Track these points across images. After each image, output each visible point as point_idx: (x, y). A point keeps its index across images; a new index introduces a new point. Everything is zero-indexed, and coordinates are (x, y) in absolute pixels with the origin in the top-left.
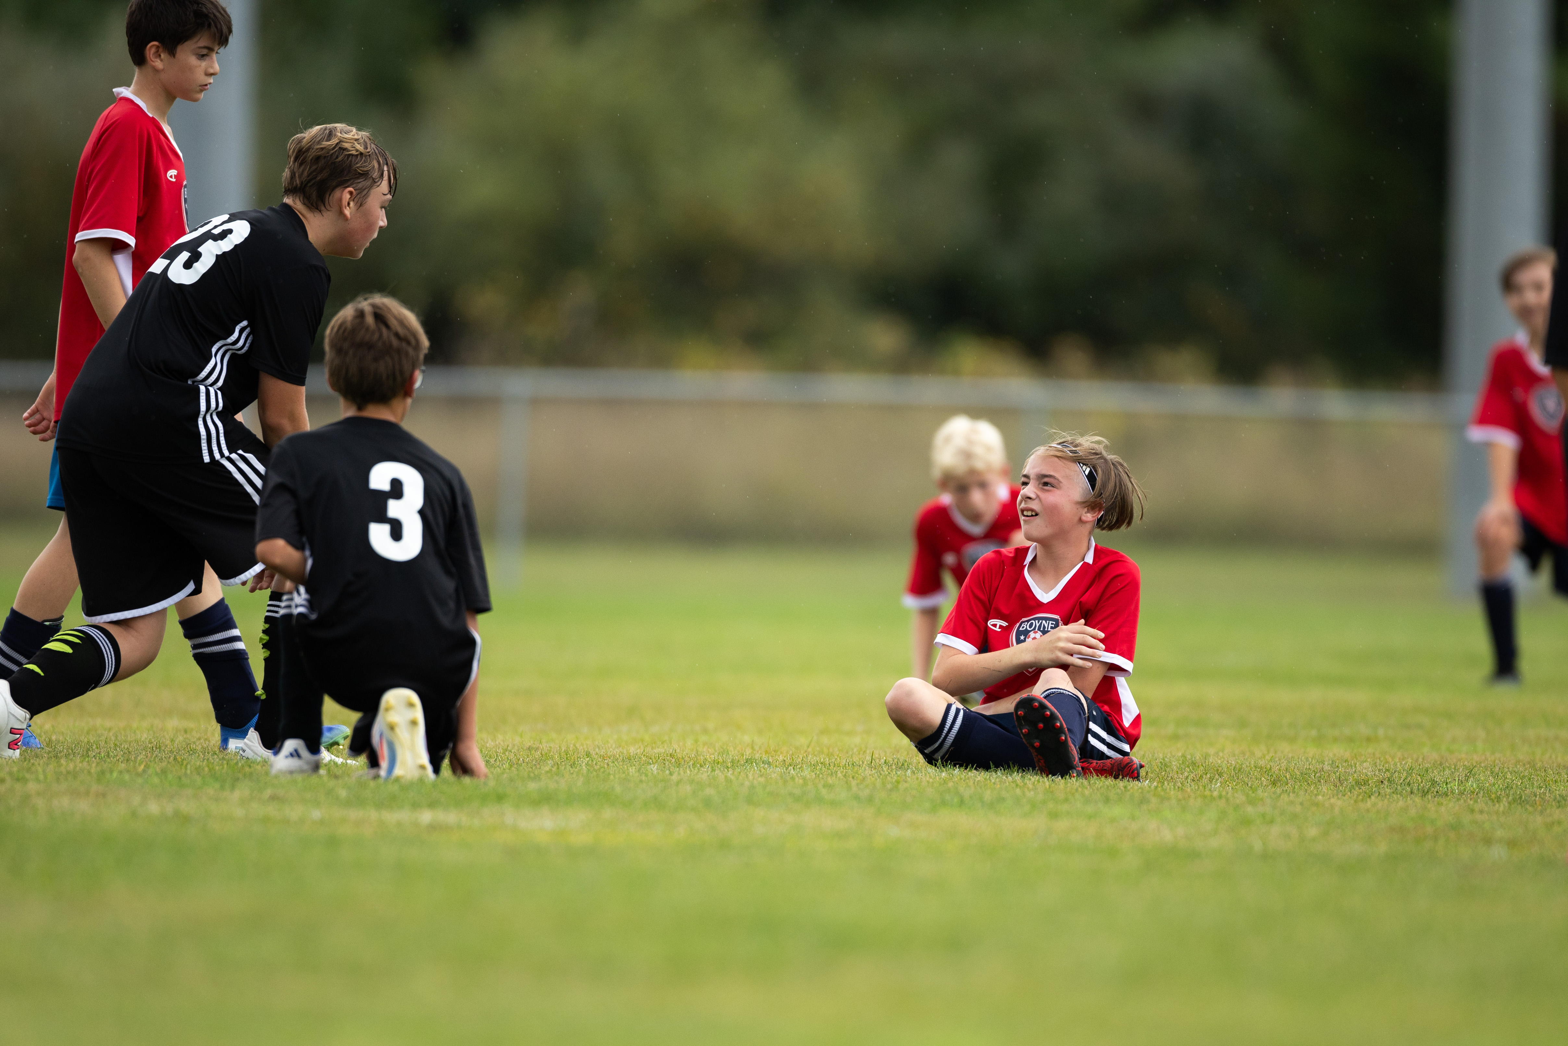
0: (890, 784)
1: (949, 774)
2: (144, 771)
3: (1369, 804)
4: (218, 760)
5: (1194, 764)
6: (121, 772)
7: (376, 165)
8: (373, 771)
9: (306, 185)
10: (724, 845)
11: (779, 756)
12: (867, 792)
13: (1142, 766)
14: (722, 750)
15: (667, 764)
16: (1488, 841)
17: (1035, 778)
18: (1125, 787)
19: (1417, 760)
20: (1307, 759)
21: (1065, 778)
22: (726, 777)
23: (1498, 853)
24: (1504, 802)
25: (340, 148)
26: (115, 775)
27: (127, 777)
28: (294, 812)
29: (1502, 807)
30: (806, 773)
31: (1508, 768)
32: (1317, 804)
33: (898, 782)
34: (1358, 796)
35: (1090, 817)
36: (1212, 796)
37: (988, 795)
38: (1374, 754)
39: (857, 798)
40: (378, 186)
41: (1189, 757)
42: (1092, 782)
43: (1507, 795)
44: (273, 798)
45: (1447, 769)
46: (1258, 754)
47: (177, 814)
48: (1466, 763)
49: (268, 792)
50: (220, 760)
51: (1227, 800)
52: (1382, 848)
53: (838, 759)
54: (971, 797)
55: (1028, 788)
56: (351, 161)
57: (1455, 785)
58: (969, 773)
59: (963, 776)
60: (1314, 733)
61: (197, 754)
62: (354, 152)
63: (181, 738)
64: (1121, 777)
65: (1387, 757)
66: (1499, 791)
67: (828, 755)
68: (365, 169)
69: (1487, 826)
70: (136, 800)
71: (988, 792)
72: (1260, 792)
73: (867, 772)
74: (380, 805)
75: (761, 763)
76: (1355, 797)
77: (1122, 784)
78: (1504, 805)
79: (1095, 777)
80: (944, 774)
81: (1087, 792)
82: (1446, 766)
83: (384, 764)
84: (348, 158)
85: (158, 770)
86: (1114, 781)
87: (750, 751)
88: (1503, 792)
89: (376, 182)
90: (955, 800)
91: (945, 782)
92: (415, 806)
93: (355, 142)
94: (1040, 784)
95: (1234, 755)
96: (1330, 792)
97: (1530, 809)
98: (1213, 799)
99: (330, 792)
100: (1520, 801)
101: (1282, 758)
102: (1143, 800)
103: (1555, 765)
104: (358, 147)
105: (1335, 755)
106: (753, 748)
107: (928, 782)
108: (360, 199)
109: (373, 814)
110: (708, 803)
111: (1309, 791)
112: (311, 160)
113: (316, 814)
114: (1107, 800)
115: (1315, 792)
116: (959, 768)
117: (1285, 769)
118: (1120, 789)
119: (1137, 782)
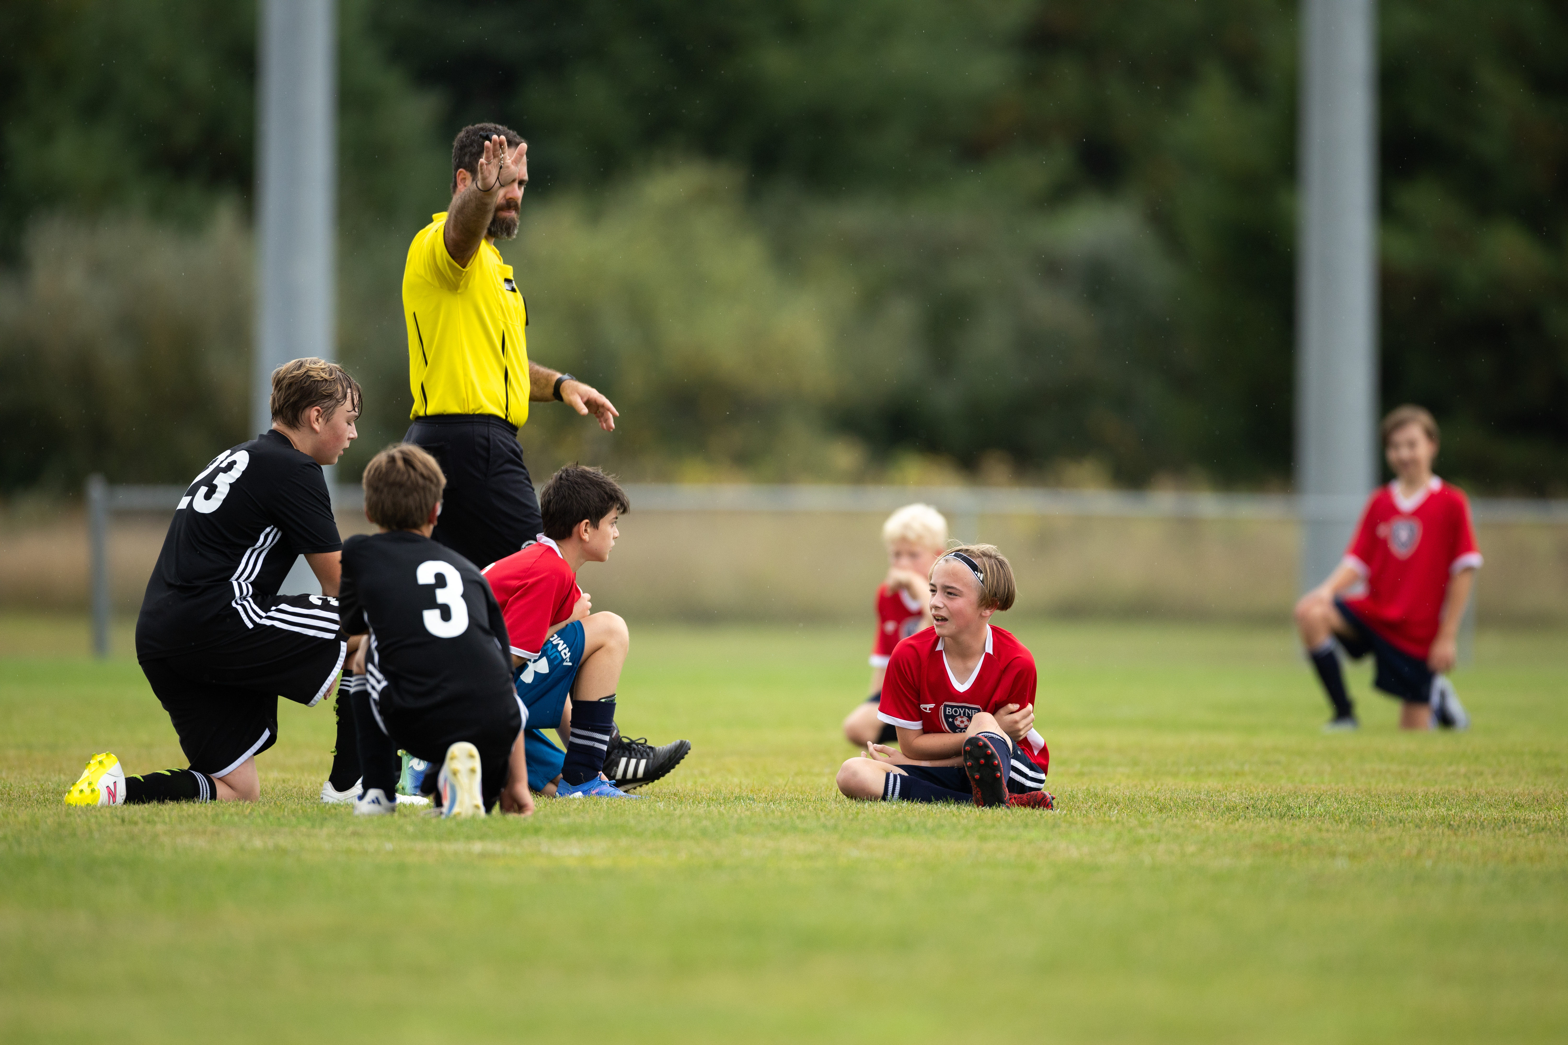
0: (851, 815)
1: (899, 806)
2: (250, 813)
3: (1237, 826)
4: (309, 804)
5: (1096, 795)
6: (231, 815)
7: (340, 389)
8: (438, 810)
9: (283, 407)
10: (717, 866)
11: (762, 793)
12: (833, 821)
13: (1053, 798)
14: (716, 789)
15: (671, 802)
16: (1333, 854)
17: (968, 809)
18: (1041, 815)
19: (1276, 790)
20: (1187, 790)
21: (993, 809)
22: (719, 812)
23: (1341, 864)
24: (1346, 823)
25: (307, 375)
26: (227, 817)
27: (236, 818)
28: (371, 845)
29: (1343, 827)
30: (784, 807)
31: (1349, 795)
32: (1195, 826)
33: (857, 813)
34: (1228, 819)
35: (1012, 839)
36: (1110, 821)
37: (930, 823)
38: (1241, 785)
39: (824, 826)
40: (342, 405)
41: (1092, 790)
42: (1014, 811)
43: (1348, 817)
44: (355, 834)
45: (1300, 797)
46: (1148, 787)
47: (277, 848)
48: (1315, 792)
49: (350, 829)
50: (311, 804)
51: (1123, 824)
52: (1248, 861)
53: (810, 795)
54: (916, 825)
55: (963, 817)
56: (317, 385)
57: (1306, 810)
58: (915, 805)
59: (910, 808)
60: (1193, 769)
61: (293, 800)
62: (319, 379)
63: (280, 787)
64: (1037, 807)
65: (1251, 788)
66: (1342, 814)
67: (801, 792)
68: (330, 392)
69: (1332, 842)
70: (244, 837)
71: (931, 820)
72: (1149, 817)
73: (832, 806)
74: (440, 838)
75: (748, 800)
76: (1226, 820)
77: (1038, 812)
78: (1346, 825)
79: (1016, 806)
80: (894, 806)
81: (1010, 819)
82: (1299, 794)
83: (446, 803)
84: (314, 384)
85: (261, 813)
86: (1031, 810)
87: (739, 790)
88: (1345, 814)
89: (340, 402)
90: (904, 827)
91: (896, 813)
92: (469, 838)
93: (321, 371)
94: (972, 813)
95: (1128, 788)
96: (1206, 816)
97: (1367, 827)
98: (1111, 823)
99: (400, 828)
100: (1359, 822)
101: (1167, 789)
102: (1055, 825)
103: (1387, 792)
104: (323, 375)
105: (1209, 787)
106: (740, 788)
107: (882, 813)
108: (327, 415)
109: (435, 845)
110: (704, 832)
111: (1188, 816)
112: (286, 386)
113: (389, 846)
114: (1026, 826)
115: (1194, 817)
116: (907, 801)
117: (1169, 799)
118: (1037, 816)
119: (1050, 811)
